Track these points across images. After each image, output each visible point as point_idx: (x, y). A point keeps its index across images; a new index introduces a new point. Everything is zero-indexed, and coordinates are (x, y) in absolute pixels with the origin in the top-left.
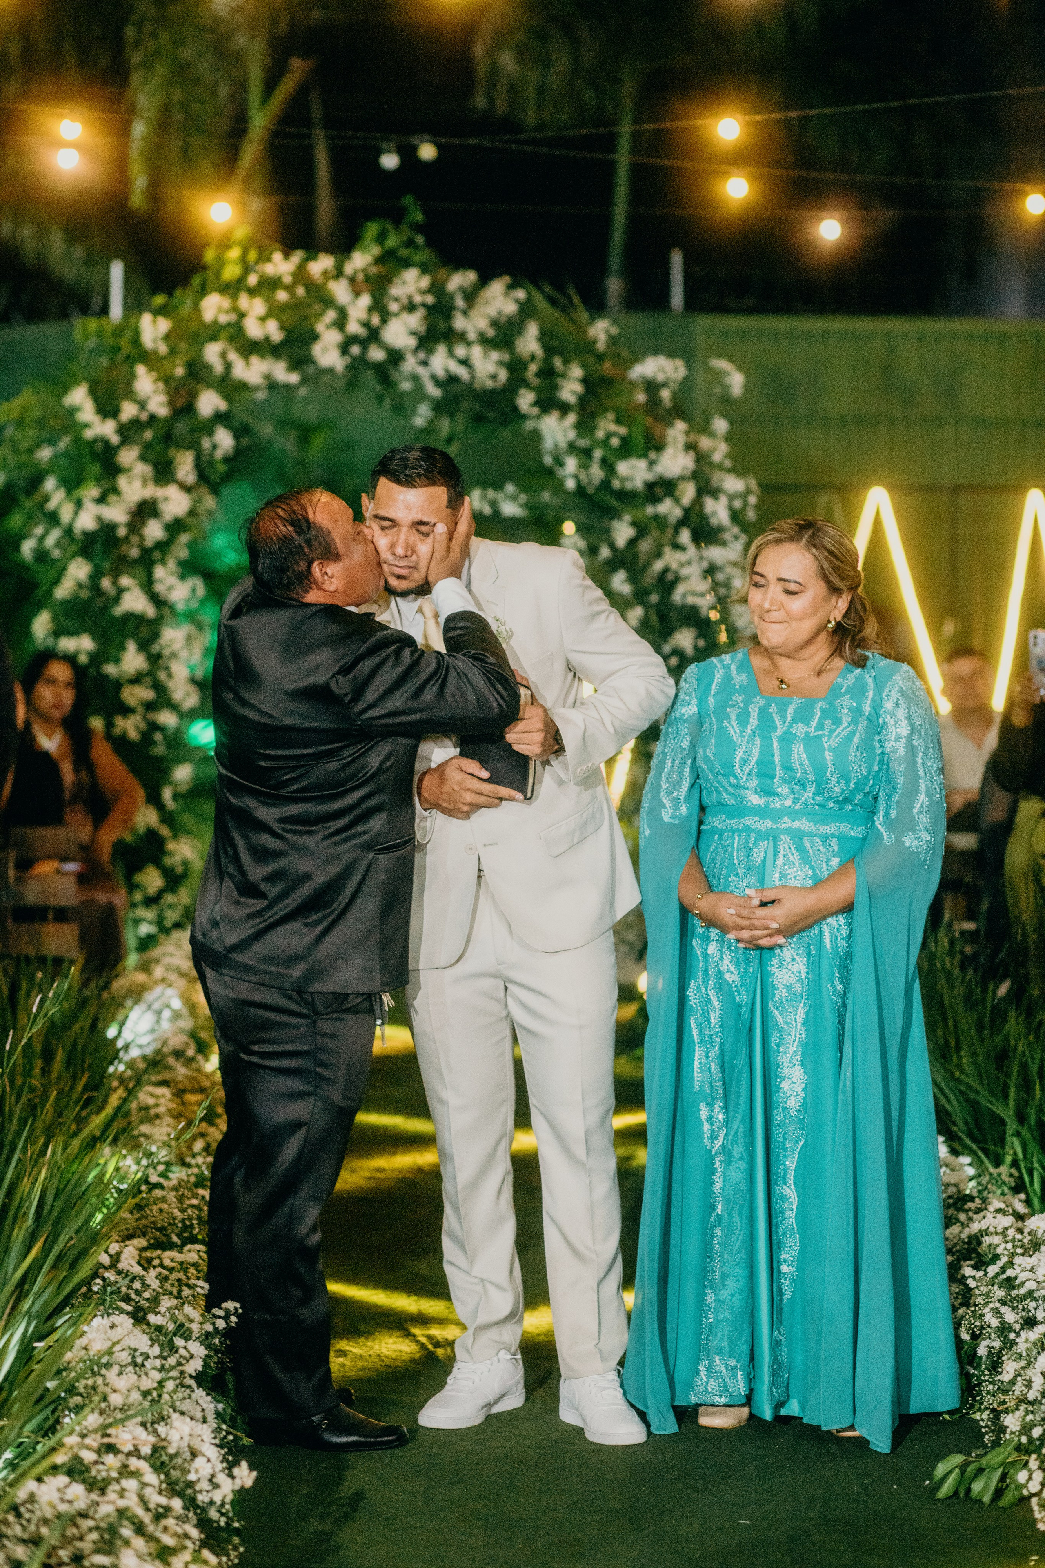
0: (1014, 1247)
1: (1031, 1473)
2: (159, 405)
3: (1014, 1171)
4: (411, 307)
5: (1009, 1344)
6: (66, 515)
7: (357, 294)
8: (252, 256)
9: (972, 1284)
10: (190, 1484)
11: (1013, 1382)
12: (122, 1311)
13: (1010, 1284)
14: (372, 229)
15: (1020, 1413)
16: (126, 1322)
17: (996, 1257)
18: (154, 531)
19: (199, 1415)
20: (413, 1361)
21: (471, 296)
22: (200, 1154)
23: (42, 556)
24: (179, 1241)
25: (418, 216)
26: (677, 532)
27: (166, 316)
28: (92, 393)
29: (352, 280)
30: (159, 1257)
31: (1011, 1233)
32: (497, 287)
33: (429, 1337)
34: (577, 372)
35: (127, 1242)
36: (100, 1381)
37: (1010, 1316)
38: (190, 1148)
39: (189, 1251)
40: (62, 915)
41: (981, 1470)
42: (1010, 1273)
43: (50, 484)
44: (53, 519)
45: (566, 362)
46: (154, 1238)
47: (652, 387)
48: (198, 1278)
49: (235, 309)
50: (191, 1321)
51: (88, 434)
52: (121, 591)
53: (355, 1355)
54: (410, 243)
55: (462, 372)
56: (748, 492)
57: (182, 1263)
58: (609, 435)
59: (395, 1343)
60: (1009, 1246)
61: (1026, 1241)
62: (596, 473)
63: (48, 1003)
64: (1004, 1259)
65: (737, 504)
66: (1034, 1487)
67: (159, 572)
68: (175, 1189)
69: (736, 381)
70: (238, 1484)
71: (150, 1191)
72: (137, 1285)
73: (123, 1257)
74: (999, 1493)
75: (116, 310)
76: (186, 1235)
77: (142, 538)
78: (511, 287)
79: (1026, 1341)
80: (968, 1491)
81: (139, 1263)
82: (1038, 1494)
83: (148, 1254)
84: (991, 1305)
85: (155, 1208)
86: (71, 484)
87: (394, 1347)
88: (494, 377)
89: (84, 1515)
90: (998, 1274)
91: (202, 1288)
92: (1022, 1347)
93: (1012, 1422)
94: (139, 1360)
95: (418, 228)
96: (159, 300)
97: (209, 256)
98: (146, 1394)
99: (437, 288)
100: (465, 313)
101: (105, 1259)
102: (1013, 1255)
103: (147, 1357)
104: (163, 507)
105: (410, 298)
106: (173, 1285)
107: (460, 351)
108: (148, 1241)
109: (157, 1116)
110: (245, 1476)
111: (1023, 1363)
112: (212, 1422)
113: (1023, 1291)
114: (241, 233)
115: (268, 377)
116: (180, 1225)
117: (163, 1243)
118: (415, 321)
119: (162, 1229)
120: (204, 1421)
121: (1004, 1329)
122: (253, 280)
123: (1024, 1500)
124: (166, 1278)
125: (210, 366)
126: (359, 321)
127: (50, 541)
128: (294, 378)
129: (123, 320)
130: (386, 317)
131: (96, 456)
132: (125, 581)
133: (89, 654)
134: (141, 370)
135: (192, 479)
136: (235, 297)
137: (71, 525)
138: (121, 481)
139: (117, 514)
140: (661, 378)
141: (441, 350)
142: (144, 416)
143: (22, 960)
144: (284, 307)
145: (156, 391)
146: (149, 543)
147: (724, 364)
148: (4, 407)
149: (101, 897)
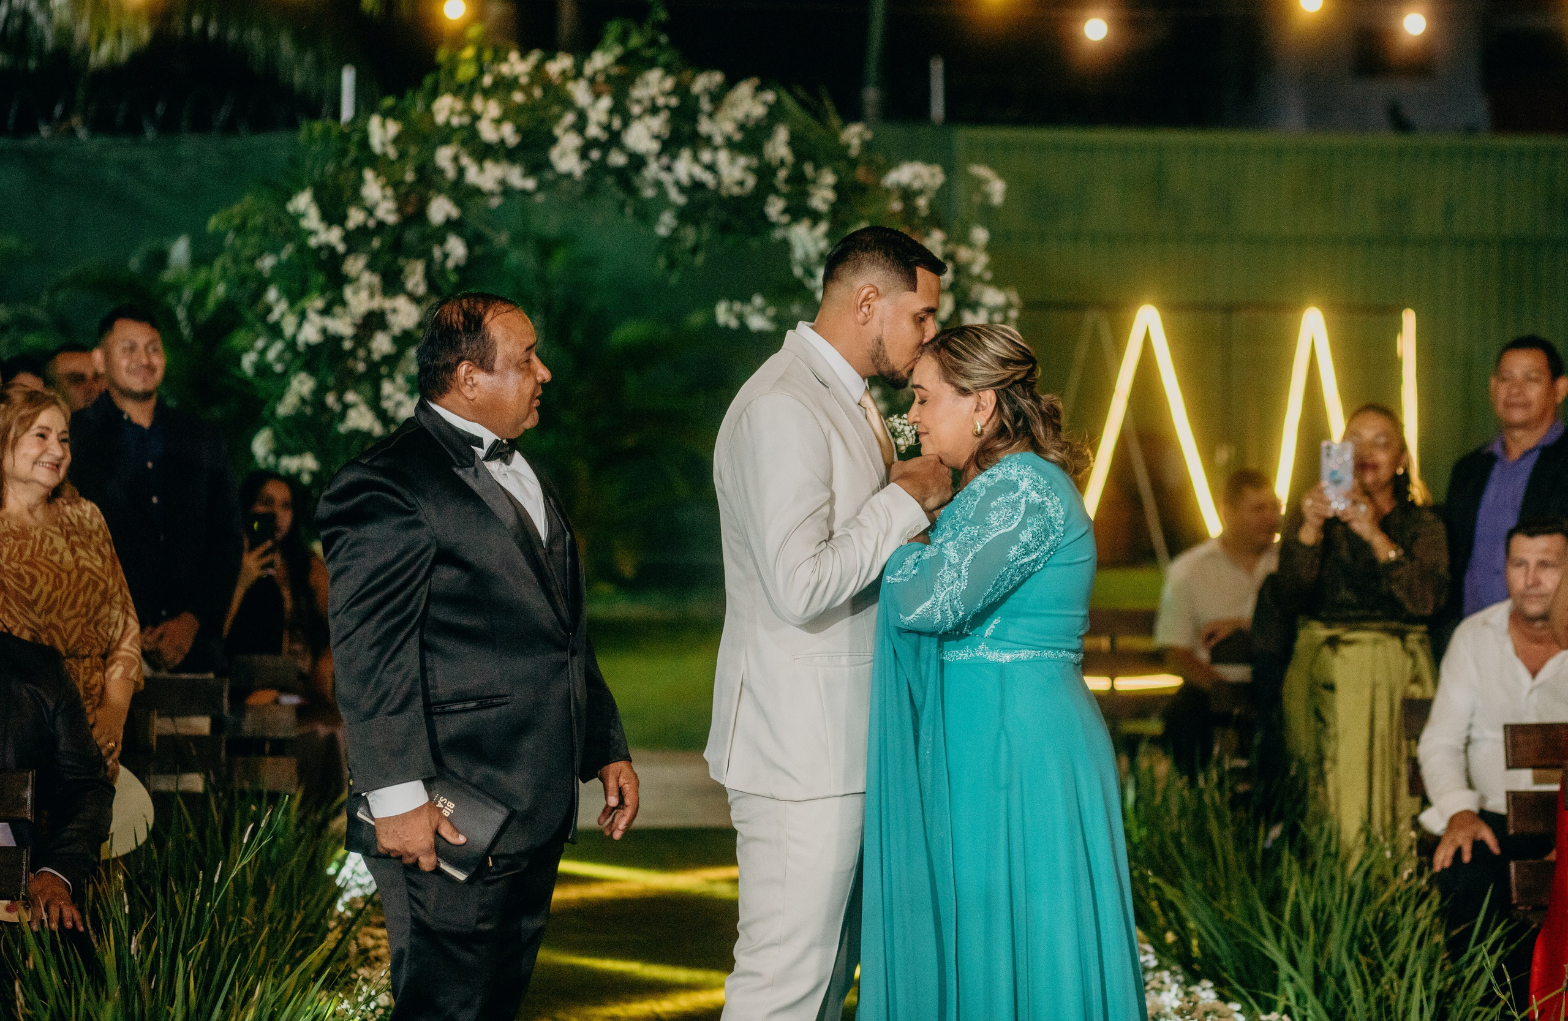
2: (387, 211)
4: (654, 110)
6: (289, 327)
7: (597, 96)
8: (487, 55)
14: (614, 28)
18: (382, 344)
21: (718, 98)
23: (263, 369)
25: (662, 15)
27: (396, 118)
28: (318, 199)
29: (592, 81)
32: (744, 89)
34: (829, 178)
40: (280, 747)
43: (272, 294)
44: (275, 331)
45: (818, 167)
47: (908, 194)
49: (468, 110)
51: (313, 242)
52: (346, 407)
54: (653, 43)
55: (707, 178)
56: (1008, 305)
63: (260, 833)
67: (387, 388)
69: (997, 189)
75: (347, 111)
77: (369, 352)
78: (759, 89)
86: (295, 296)
88: (741, 183)
95: (662, 27)
96: (389, 102)
97: (442, 55)
99: (681, 90)
100: (711, 116)
104: (391, 319)
105: (653, 100)
107: (706, 156)
109: (378, 959)
114: (474, 31)
115: (503, 182)
118: (657, 123)
122: (487, 80)
125: (441, 172)
126: (599, 124)
127: (271, 355)
128: (530, 184)
129: (353, 121)
130: (627, 120)
131: (321, 266)
132: (351, 397)
133: (313, 474)
134: (369, 175)
135: (421, 290)
136: (468, 99)
137: (294, 337)
138: (348, 292)
139: (342, 326)
140: (917, 185)
141: (686, 155)
142: (371, 223)
143: (236, 795)
144: (520, 109)
145: (384, 197)
146: (376, 357)
147: (981, 171)
148: (224, 213)
149: (323, 730)
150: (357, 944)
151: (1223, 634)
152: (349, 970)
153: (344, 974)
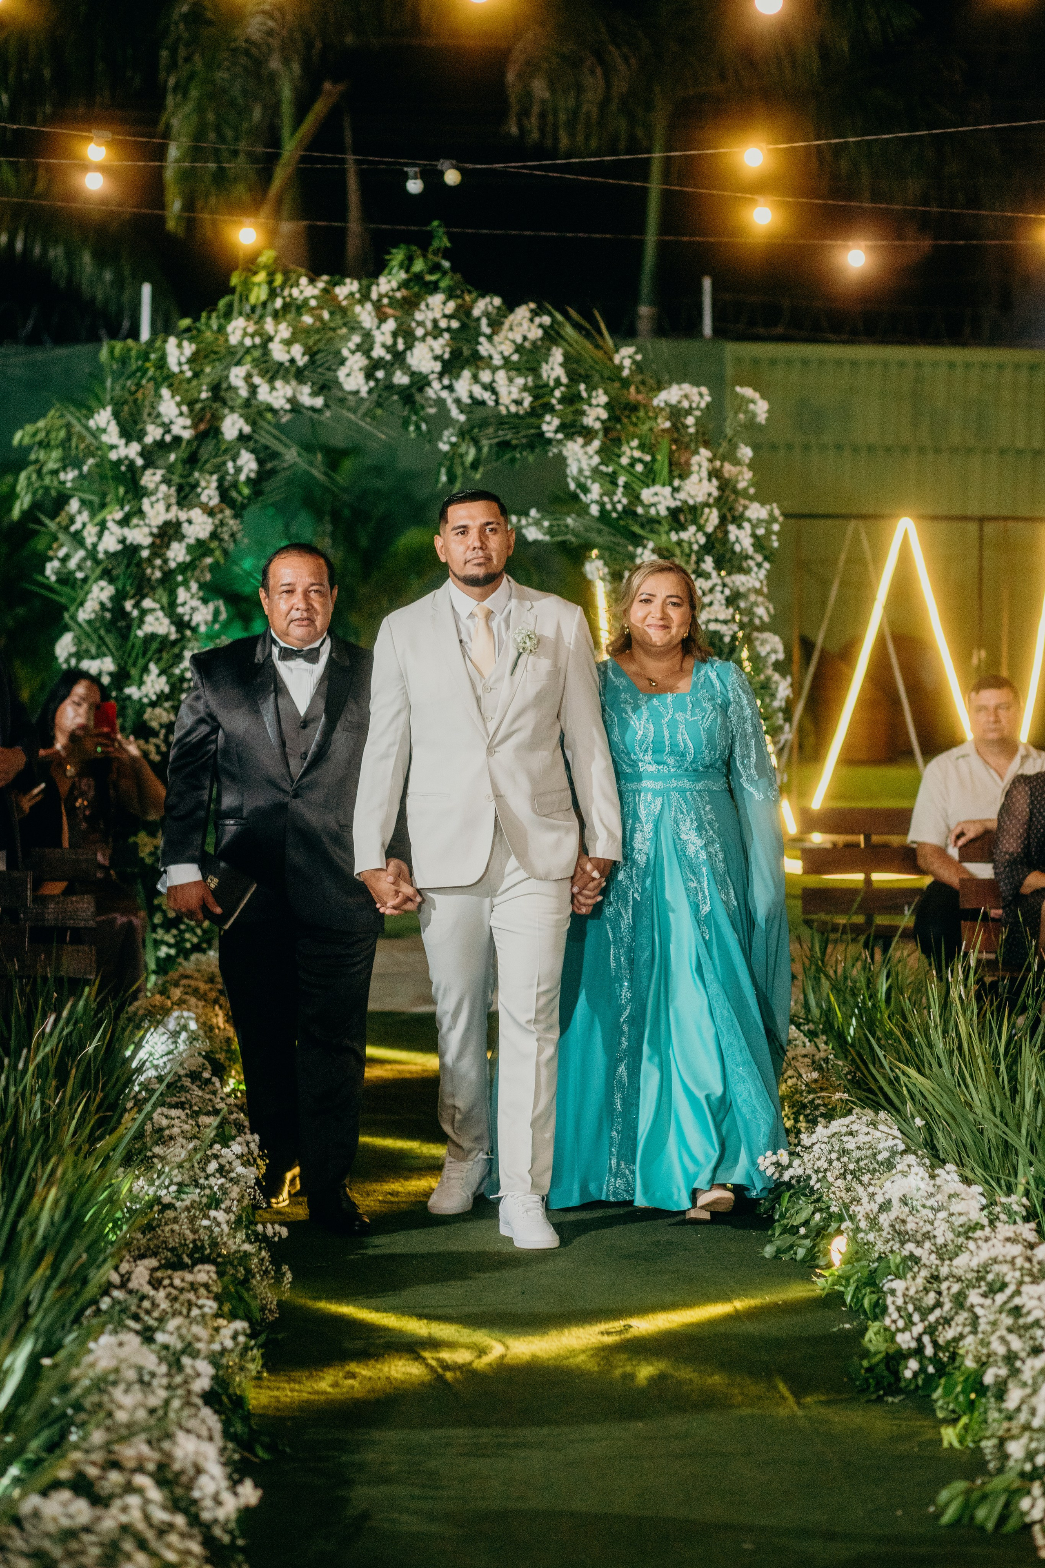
0: (1022, 1275)
1: (1034, 1500)
2: (183, 428)
3: (1025, 1201)
4: (436, 331)
5: (1015, 1372)
6: (90, 538)
7: (382, 318)
8: (279, 279)
9: (979, 1311)
10: (195, 1502)
11: (1018, 1409)
12: (130, 1329)
13: (1017, 1312)
14: (398, 256)
15: (1024, 1440)
16: (133, 1341)
17: (1004, 1286)
18: (177, 553)
19: (204, 1433)
20: (422, 1384)
21: (496, 324)
22: (213, 1175)
23: (66, 579)
24: (190, 1262)
25: (443, 242)
26: (700, 560)
27: (191, 340)
28: (116, 415)
29: (378, 306)
30: (170, 1277)
31: (1019, 1262)
32: (522, 312)
33: (438, 1360)
34: (601, 398)
35: (139, 1262)
36: (105, 1398)
37: (1016, 1344)
38: (203, 1170)
39: (199, 1271)
40: (79, 936)
41: (984, 1498)
42: (1017, 1301)
43: (74, 505)
44: (78, 538)
45: (591, 388)
46: (165, 1258)
47: (676, 413)
48: (208, 1298)
49: (260, 333)
50: (199, 1340)
51: (113, 456)
52: (144, 613)
53: (364, 1377)
54: (435, 268)
55: (487, 396)
56: (772, 519)
57: (192, 1284)
58: (634, 461)
59: (404, 1365)
60: (1017, 1274)
61: (1035, 1270)
62: (621, 499)
63: (62, 1023)
64: (1011, 1288)
65: (761, 532)
66: (1036, 1515)
67: (182, 594)
68: (187, 1209)
69: (761, 408)
70: (242, 1501)
71: (161, 1212)
72: (146, 1304)
73: (133, 1276)
74: (1003, 1519)
75: (145, 334)
76: (197, 1255)
77: (165, 561)
78: (535, 313)
79: (1032, 1368)
80: (972, 1518)
81: (150, 1283)
82: (1041, 1521)
83: (159, 1274)
84: (998, 1334)
85: (167, 1228)
86: (95, 508)
87: (403, 1369)
88: (518, 403)
89: (87, 1529)
90: (1005, 1303)
91: (211, 1307)
92: (1027, 1375)
93: (1016, 1449)
94: (147, 1378)
95: (447, 254)
96: (185, 322)
97: (235, 280)
98: (152, 1411)
99: (463, 313)
100: (490, 338)
101: (115, 1278)
102: (1021, 1283)
103: (153, 1375)
104: (186, 528)
105: (435, 322)
106: (182, 1305)
107: (485, 376)
108: (159, 1261)
109: (171, 1138)
110: (249, 1493)
111: (1028, 1391)
112: (219, 1441)
113: (1030, 1319)
114: (267, 257)
115: (292, 401)
116: (191, 1246)
117: (174, 1263)
118: (440, 345)
119: (173, 1250)
120: (211, 1439)
121: (1010, 1358)
122: (278, 303)
123: (1027, 1528)
124: (175, 1299)
125: (235, 389)
126: (384, 346)
127: (72, 564)
128: (319, 402)
129: (151, 342)
130: (411, 342)
131: (119, 478)
132: (147, 603)
133: (111, 674)
134: (165, 392)
135: (215, 501)
136: (261, 319)
137: (95, 546)
138: (146, 503)
139: (139, 535)
140: (686, 404)
141: (466, 374)
142: (168, 438)
143: (39, 980)
144: (308, 331)
145: (181, 414)
146: (173, 565)
147: (748, 392)
148: (29, 428)
149: (121, 920)
150: (153, 1124)
151: (970, 834)
152: (145, 1148)
153: (140, 1152)
